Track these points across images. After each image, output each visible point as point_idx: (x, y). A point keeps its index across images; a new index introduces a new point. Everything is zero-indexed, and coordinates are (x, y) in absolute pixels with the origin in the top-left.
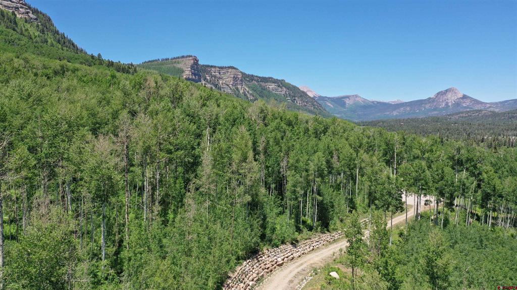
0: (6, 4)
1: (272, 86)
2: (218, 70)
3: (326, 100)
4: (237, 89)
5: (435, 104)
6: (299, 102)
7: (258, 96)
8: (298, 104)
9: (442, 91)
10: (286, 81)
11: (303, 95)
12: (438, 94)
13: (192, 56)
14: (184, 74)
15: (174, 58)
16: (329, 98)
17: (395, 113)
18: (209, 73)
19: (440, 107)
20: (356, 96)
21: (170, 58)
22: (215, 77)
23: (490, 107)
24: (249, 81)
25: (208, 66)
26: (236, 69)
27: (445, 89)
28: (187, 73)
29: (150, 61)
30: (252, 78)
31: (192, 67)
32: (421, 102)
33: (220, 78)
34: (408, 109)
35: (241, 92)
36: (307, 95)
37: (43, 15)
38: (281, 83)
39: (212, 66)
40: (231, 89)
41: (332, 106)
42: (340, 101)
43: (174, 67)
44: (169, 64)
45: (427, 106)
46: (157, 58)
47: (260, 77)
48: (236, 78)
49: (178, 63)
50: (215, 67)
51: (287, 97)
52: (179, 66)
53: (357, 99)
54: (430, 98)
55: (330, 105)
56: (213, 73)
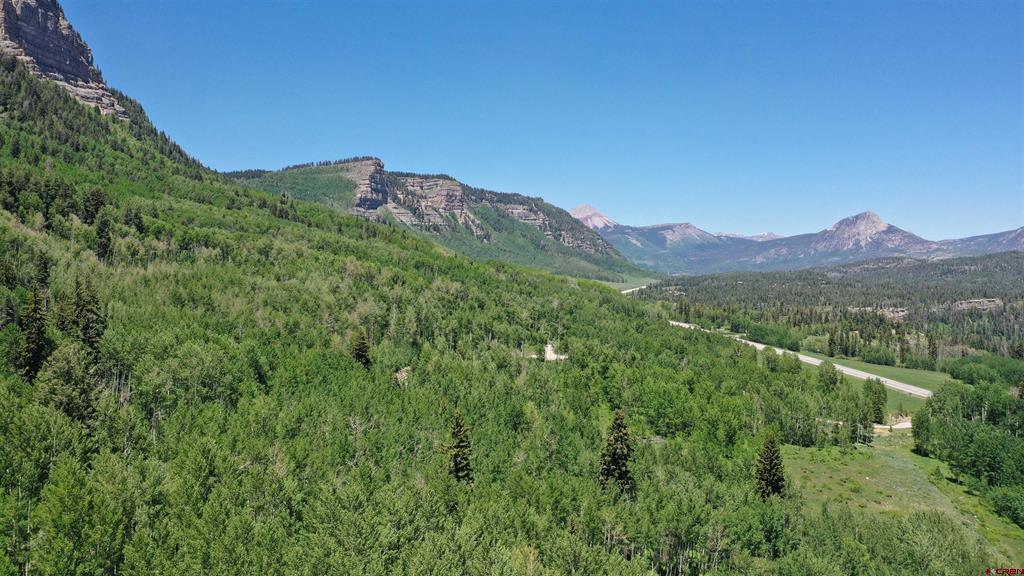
0: (83, 94)
1: (518, 210)
2: (418, 182)
3: (627, 233)
4: (454, 216)
5: (835, 242)
6: (567, 240)
7: (491, 231)
8: (566, 244)
9: (848, 219)
10: (545, 201)
11: (576, 226)
12: (841, 223)
13: (371, 159)
14: (357, 190)
15: (340, 162)
16: (634, 229)
17: (759, 260)
18: (402, 187)
19: (845, 248)
20: (687, 226)
21: (333, 161)
22: (413, 194)
23: (938, 250)
24: (476, 201)
25: (401, 175)
26: (452, 179)
27: (854, 215)
28: (363, 188)
29: (295, 167)
30: (480, 195)
31: (372, 178)
32: (808, 239)
33: (422, 197)
34: (784, 251)
35: (460, 222)
36: (583, 226)
37: (131, 102)
38: (535, 205)
39: (408, 175)
40: (442, 216)
41: (639, 244)
42: (654, 235)
43: (340, 178)
44: (331, 172)
45: (821, 247)
46: (309, 161)
47: (496, 194)
48: (451, 197)
49: (348, 170)
50: (413, 176)
51: (545, 230)
52: (349, 176)
53: (689, 231)
54: (825, 232)
55: (634, 241)
56: (410, 188)
